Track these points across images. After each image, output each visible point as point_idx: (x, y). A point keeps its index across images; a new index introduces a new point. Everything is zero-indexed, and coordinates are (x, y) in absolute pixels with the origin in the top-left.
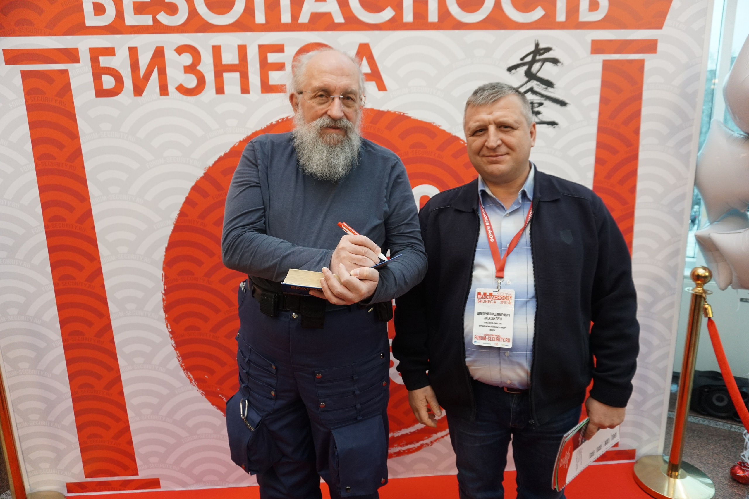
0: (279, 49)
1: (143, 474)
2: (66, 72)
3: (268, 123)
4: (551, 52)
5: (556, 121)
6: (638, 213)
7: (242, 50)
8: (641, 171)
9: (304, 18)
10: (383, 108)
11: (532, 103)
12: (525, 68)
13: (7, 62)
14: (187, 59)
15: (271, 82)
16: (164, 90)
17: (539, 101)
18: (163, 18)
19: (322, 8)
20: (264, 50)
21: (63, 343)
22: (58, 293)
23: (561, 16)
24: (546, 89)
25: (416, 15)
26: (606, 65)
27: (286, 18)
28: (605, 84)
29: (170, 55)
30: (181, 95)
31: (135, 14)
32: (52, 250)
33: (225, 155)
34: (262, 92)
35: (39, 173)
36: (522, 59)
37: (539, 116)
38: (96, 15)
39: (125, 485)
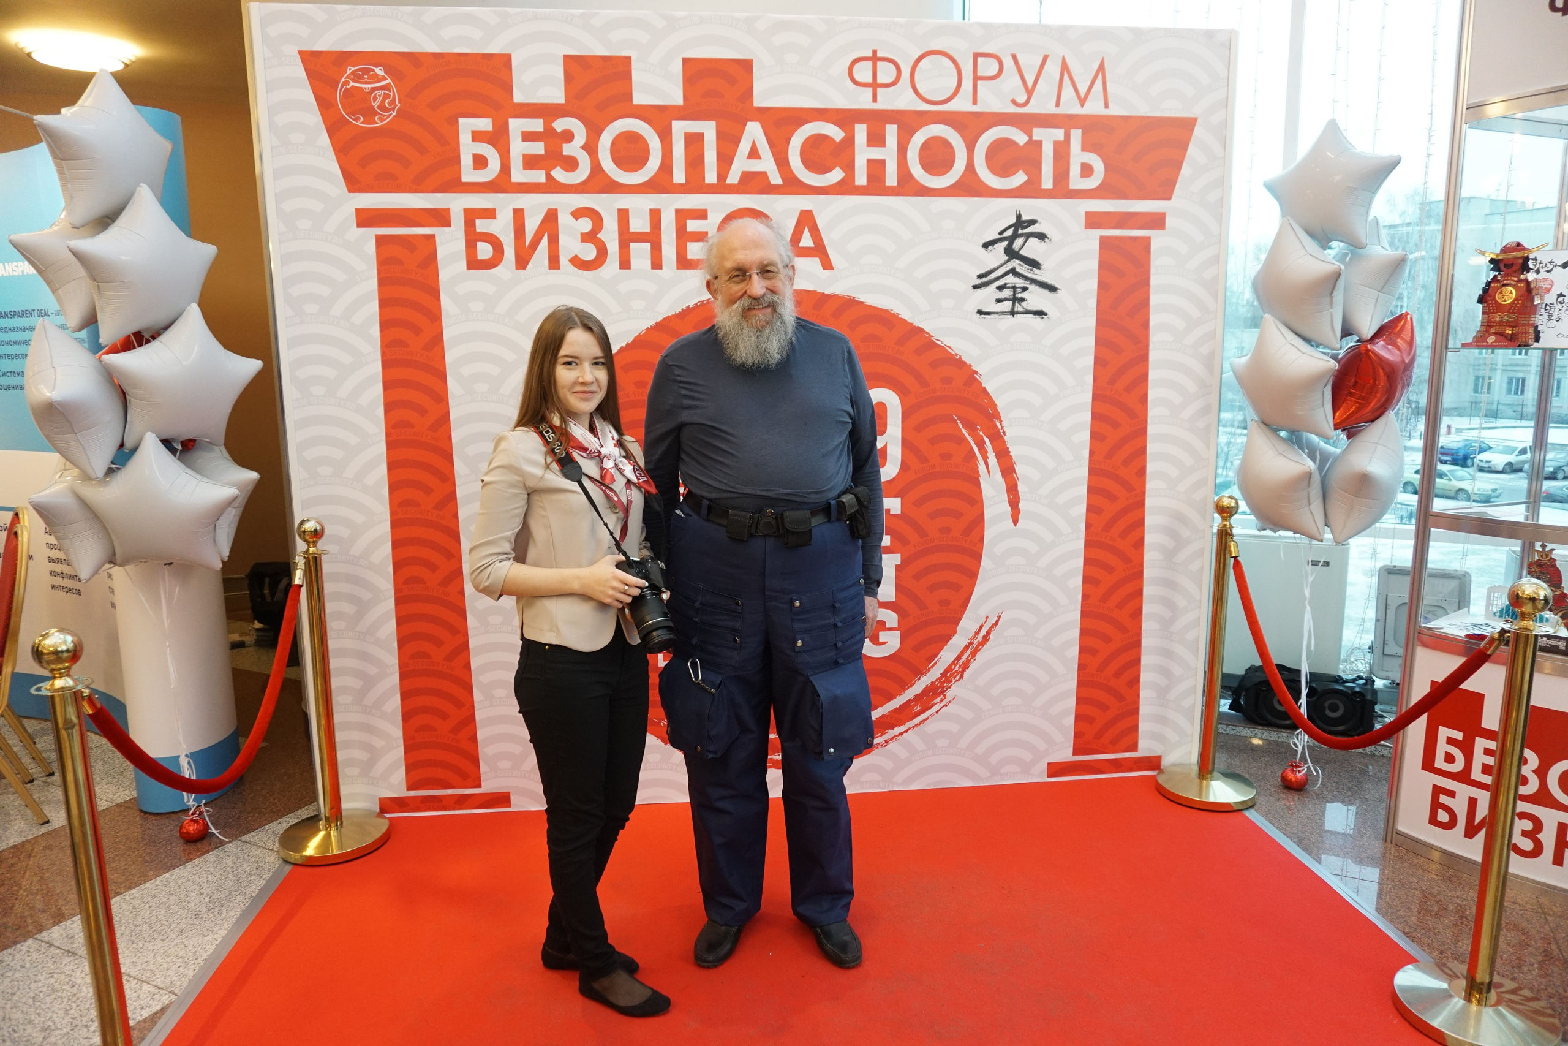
0: (702, 215)
1: (489, 785)
2: (433, 236)
3: (684, 307)
4: (1036, 225)
5: (1045, 311)
6: (1151, 430)
7: (655, 216)
8: (1152, 375)
9: (733, 178)
10: (828, 291)
11: (1014, 288)
12: (1005, 244)
13: (360, 225)
14: (585, 225)
15: (689, 257)
16: (554, 262)
17: (1022, 285)
18: (559, 174)
19: (755, 166)
20: (682, 216)
21: (396, 593)
22: (395, 524)
23: (1047, 183)
24: (1032, 270)
25: (870, 177)
26: (1104, 242)
27: (711, 177)
28: (1102, 265)
29: (564, 219)
30: (576, 269)
31: (524, 169)
32: (392, 466)
33: (628, 345)
34: (678, 268)
35: (386, 364)
36: (1001, 233)
37: (1023, 304)
38: (475, 168)
39: (462, 801)
